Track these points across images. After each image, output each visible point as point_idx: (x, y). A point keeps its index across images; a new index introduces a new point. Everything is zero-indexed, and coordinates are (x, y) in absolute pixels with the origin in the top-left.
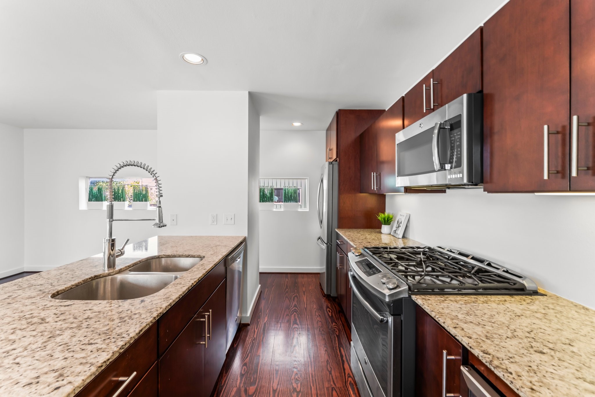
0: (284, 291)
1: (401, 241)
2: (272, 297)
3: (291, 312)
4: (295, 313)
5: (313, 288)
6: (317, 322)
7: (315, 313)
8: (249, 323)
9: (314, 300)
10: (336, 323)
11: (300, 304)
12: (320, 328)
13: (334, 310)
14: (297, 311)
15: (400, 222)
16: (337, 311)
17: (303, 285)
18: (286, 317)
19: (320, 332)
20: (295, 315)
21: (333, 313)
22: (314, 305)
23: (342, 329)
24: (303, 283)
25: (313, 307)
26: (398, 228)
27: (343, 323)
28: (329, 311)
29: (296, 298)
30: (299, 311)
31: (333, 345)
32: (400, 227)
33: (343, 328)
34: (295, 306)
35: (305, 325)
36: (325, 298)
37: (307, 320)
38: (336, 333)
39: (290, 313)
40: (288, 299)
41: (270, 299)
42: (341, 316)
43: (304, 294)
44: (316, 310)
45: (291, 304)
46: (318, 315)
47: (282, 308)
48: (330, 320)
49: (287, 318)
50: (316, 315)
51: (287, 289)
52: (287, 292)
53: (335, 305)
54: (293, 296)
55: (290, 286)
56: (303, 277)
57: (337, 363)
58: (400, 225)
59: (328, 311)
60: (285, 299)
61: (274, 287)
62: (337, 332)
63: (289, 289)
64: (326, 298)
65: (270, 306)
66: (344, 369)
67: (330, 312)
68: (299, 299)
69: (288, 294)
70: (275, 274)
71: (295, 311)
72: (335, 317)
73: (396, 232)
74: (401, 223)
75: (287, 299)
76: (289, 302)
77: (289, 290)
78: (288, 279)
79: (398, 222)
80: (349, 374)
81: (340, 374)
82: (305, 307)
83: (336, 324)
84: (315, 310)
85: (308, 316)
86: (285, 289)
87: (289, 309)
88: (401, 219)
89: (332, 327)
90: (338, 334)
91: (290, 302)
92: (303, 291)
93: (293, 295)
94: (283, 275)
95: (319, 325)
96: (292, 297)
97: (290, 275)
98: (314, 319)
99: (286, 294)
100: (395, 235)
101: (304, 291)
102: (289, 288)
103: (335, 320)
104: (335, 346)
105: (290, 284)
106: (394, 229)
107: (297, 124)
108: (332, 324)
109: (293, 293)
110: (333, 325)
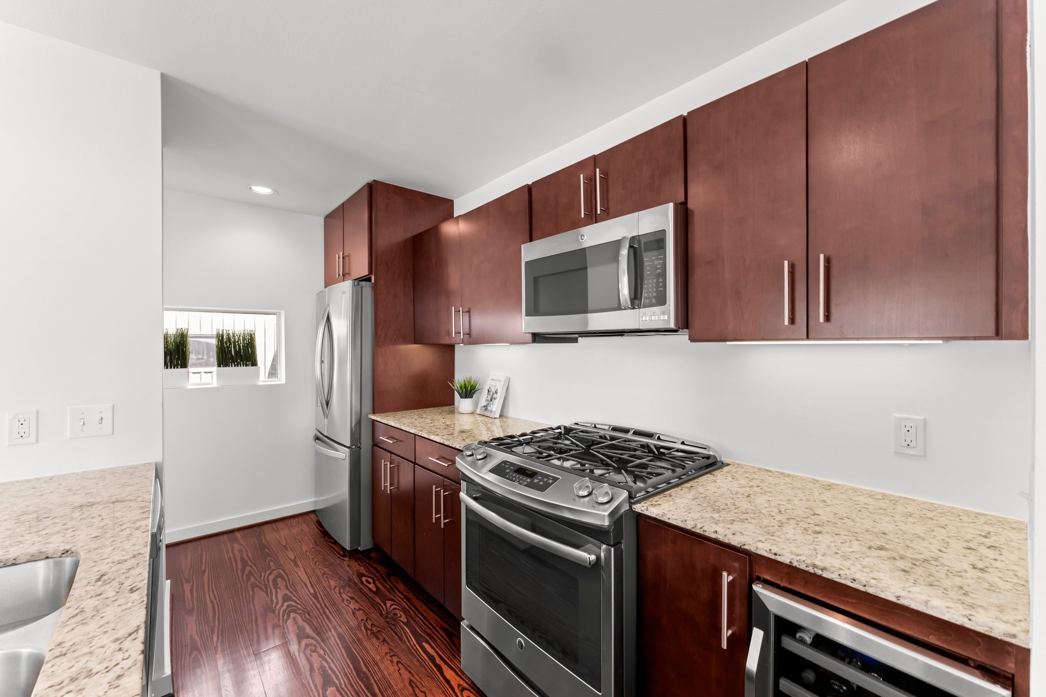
0: (240, 576)
1: (499, 422)
2: (213, 599)
3: (281, 617)
4: (292, 615)
5: (311, 546)
6: (354, 613)
7: (341, 597)
8: (172, 692)
9: (326, 570)
10: (392, 600)
11: (296, 591)
12: (364, 624)
13: (377, 577)
14: (297, 607)
15: (493, 390)
16: (384, 575)
17: (285, 547)
18: (273, 632)
19: (369, 632)
20: (294, 619)
21: (377, 582)
22: (330, 580)
23: (409, 607)
24: (284, 543)
25: (330, 587)
26: (491, 401)
27: (406, 594)
28: (367, 581)
29: (279, 580)
30: (300, 607)
31: (407, 646)
32: (495, 399)
33: (409, 605)
34: (286, 598)
35: (330, 630)
36: (346, 559)
37: (328, 618)
38: (401, 619)
39: (281, 620)
40: (261, 588)
41: (210, 605)
42: (395, 584)
43: (297, 565)
44: (339, 590)
45: (274, 598)
46: (349, 599)
47: (253, 617)
48: (378, 600)
49: (277, 632)
50: (343, 600)
51: (248, 569)
52: (250, 574)
53: (374, 565)
54: (271, 578)
55: (251, 557)
56: (275, 529)
57: (429, 677)
58: (495, 396)
59: (365, 582)
60: (253, 591)
61: (206, 574)
62: (401, 616)
63: (251, 566)
64: (350, 558)
65: (217, 622)
66: (448, 681)
67: (369, 583)
68: (289, 579)
69: (255, 578)
70: (198, 542)
71: (291, 610)
72: (384, 589)
73: (489, 408)
74: (496, 392)
75: (257, 590)
76: (265, 594)
77: (254, 567)
78: (240, 544)
79: (489, 391)
80: (459, 685)
81: (444, 693)
82: (312, 591)
83: (392, 603)
84: (337, 590)
85: (328, 609)
86: (243, 570)
87: (274, 611)
88: (495, 386)
89: (388, 611)
90: (405, 620)
91: (270, 595)
92: (290, 559)
93: (269, 575)
94: (221, 537)
95: (360, 619)
96: (268, 581)
97: (241, 532)
98: (343, 611)
99: (248, 580)
100: (487, 413)
101: (293, 558)
102: (250, 563)
103: (388, 594)
104: (411, 645)
105: (250, 555)
106: (483, 402)
107: (262, 190)
108: (385, 604)
109: (268, 573)
110: (388, 607)
